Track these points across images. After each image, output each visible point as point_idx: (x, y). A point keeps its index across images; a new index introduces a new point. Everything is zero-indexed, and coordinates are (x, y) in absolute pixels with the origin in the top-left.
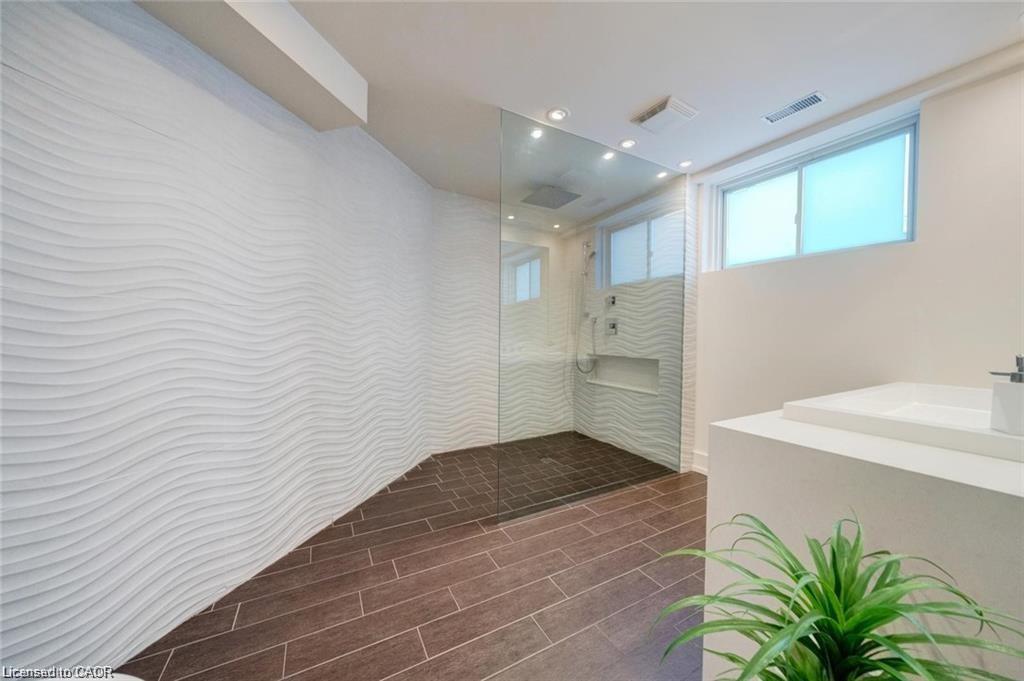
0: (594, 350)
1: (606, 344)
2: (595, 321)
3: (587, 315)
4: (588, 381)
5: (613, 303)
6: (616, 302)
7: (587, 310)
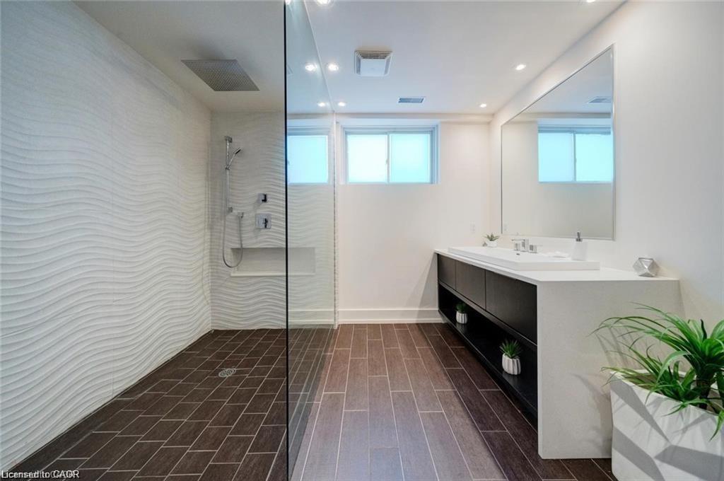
0: (242, 244)
1: (256, 237)
2: (241, 217)
3: (231, 210)
4: (232, 275)
5: (265, 200)
6: (268, 200)
7: (231, 205)
